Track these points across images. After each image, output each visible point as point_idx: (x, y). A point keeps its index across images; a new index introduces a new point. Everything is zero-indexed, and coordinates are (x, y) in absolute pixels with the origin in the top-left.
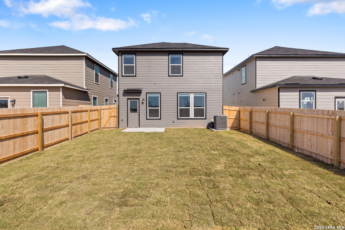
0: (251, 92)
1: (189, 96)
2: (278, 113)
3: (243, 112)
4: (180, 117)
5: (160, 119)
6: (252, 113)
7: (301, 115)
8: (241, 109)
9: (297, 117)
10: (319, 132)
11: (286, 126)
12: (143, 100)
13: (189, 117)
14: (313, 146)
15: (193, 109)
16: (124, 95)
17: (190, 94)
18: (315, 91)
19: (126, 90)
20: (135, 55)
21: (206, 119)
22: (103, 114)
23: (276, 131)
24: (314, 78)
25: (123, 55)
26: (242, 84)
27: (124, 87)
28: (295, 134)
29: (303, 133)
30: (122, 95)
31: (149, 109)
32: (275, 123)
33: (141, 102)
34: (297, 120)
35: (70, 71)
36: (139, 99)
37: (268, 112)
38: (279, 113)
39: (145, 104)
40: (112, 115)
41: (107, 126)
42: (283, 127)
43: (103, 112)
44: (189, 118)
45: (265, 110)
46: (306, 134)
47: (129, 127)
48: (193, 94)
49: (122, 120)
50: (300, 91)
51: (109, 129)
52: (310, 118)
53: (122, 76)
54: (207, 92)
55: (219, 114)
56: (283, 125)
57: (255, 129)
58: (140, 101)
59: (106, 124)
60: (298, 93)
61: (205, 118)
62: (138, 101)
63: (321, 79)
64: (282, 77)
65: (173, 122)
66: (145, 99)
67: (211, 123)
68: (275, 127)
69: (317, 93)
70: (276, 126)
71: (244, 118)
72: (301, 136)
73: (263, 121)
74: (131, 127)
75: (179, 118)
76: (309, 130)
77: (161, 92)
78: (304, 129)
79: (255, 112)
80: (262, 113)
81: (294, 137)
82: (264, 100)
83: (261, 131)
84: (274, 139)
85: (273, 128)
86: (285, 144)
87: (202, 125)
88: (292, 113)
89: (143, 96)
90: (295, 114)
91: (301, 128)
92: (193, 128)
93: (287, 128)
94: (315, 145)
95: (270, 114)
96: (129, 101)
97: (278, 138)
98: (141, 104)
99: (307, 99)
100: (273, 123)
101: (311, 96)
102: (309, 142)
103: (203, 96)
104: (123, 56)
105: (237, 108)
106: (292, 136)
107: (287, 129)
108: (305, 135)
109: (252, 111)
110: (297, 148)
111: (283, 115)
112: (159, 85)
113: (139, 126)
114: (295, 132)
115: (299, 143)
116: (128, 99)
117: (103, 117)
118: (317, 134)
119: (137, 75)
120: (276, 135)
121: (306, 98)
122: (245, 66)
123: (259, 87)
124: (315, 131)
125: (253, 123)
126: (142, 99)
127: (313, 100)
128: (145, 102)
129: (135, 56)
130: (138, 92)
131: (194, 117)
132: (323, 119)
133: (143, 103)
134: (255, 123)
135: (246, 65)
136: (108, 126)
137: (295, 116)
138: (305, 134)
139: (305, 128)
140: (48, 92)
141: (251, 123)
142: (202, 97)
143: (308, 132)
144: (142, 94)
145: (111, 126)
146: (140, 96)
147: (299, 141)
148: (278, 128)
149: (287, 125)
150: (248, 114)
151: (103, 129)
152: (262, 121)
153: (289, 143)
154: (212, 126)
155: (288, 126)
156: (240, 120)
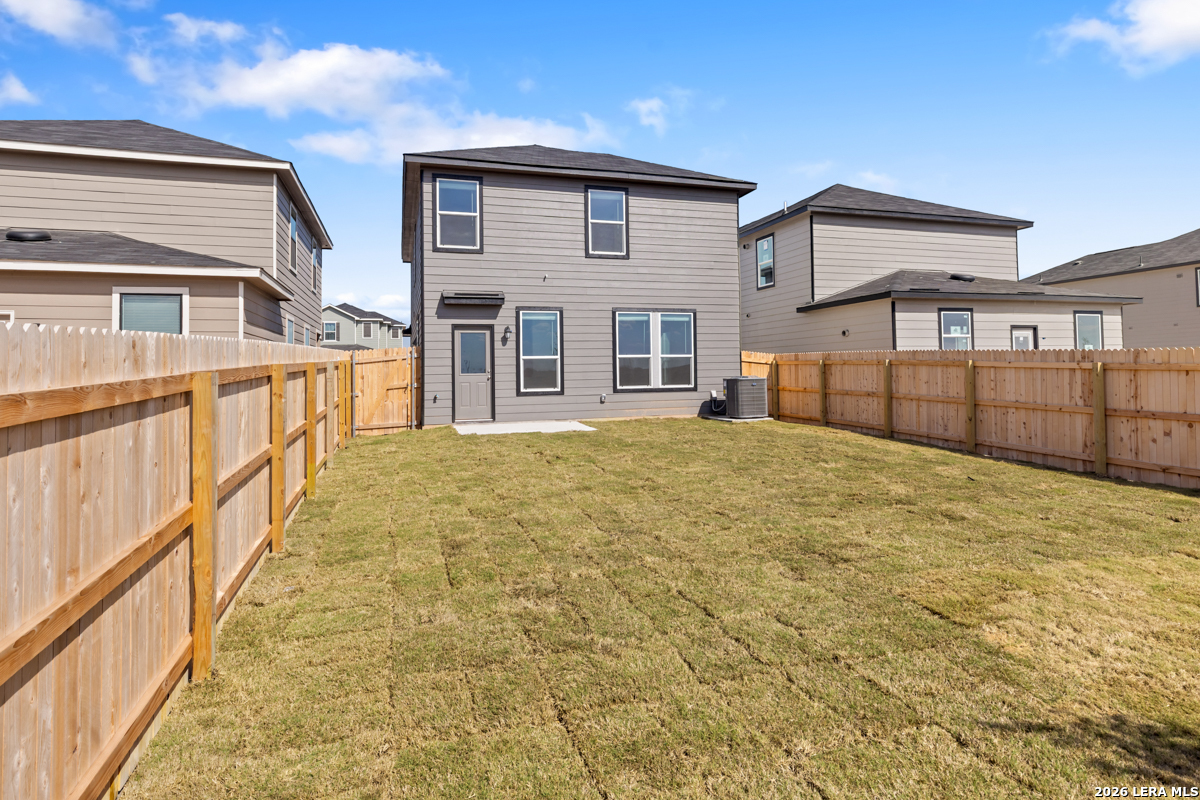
0: (799, 310)
1: (645, 318)
2: (923, 365)
3: (793, 368)
4: (621, 385)
5: (562, 393)
6: (830, 369)
7: (996, 364)
8: (784, 359)
9: (985, 370)
10: (1049, 402)
11: (951, 395)
12: (507, 330)
13: (648, 383)
14: (1033, 437)
15: (660, 360)
16: (440, 316)
17: (651, 313)
18: (971, 310)
19: (453, 295)
20: (478, 182)
21: (695, 389)
22: (360, 380)
23: (918, 413)
24: (955, 277)
25: (438, 179)
26: (759, 289)
27: (441, 288)
28: (979, 413)
29: (1004, 410)
30: (434, 314)
31: (524, 360)
32: (913, 391)
33: (498, 337)
34: (985, 380)
35: (218, 222)
36: (491, 328)
37: (890, 361)
38: (928, 365)
39: (511, 344)
40: (396, 383)
41: (375, 423)
42: (940, 399)
43: (360, 375)
44: (649, 387)
45: (875, 357)
46: (1014, 410)
47: (458, 423)
48: (660, 314)
49: (435, 398)
50: (940, 310)
51: (382, 432)
52: (1022, 371)
53: (436, 250)
54: (698, 309)
55: (733, 374)
56: (940, 393)
57: (839, 412)
58: (496, 335)
59: (372, 416)
60: (936, 314)
61: (692, 386)
62: (488, 333)
63: (971, 280)
64: (875, 271)
65: (602, 402)
66: (513, 329)
67: (711, 401)
68: (914, 403)
69: (975, 315)
70: (919, 400)
71: (793, 384)
72: (998, 418)
73: (870, 390)
74: (465, 423)
75: (619, 387)
76: (1022, 399)
77: (565, 307)
78: (1008, 398)
79: (839, 367)
80: (865, 367)
81: (978, 422)
82: (844, 333)
83: (864, 416)
84: (911, 435)
85: (905, 404)
86: (949, 443)
87: (684, 407)
88: (970, 362)
89: (504, 319)
90: (977, 364)
91: (998, 398)
92: (661, 418)
93: (954, 400)
94: (1039, 434)
95: (894, 367)
96: (458, 333)
97: (925, 430)
98: (498, 344)
99: (956, 330)
100: (907, 392)
101: (962, 323)
102: (1023, 429)
103: (687, 319)
104: (438, 184)
105: (770, 358)
106: (973, 420)
107: (955, 402)
108: (1010, 414)
109: (827, 362)
110: (986, 450)
111: (939, 369)
112: (556, 283)
113: (493, 417)
114: (981, 408)
115: (994, 435)
116: (455, 327)
117: (362, 391)
118: (1046, 409)
119: (486, 249)
120: (919, 422)
121: (953, 328)
122: (772, 234)
123: (821, 297)
124: (1039, 401)
125: (832, 397)
126: (503, 329)
127: (968, 333)
128: (512, 337)
129: (478, 186)
130: (490, 304)
131: (663, 384)
132: (1060, 371)
133: (504, 340)
134: (838, 398)
135: (776, 235)
136: (380, 423)
137: (977, 370)
138: (1009, 410)
139: (1011, 397)
140: (186, 299)
141: (825, 396)
142: (683, 322)
143: (1017, 405)
144: (502, 312)
145: (390, 422)
146: (495, 318)
147: (993, 430)
148: (924, 405)
149: (952, 393)
150: (815, 372)
151: (361, 432)
152: (865, 389)
153: (963, 436)
154: (713, 409)
155: (956, 395)
156: (781, 392)
